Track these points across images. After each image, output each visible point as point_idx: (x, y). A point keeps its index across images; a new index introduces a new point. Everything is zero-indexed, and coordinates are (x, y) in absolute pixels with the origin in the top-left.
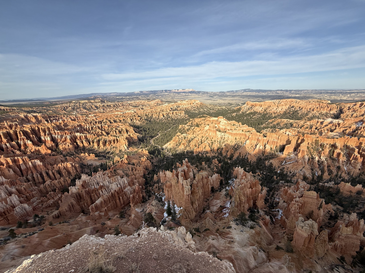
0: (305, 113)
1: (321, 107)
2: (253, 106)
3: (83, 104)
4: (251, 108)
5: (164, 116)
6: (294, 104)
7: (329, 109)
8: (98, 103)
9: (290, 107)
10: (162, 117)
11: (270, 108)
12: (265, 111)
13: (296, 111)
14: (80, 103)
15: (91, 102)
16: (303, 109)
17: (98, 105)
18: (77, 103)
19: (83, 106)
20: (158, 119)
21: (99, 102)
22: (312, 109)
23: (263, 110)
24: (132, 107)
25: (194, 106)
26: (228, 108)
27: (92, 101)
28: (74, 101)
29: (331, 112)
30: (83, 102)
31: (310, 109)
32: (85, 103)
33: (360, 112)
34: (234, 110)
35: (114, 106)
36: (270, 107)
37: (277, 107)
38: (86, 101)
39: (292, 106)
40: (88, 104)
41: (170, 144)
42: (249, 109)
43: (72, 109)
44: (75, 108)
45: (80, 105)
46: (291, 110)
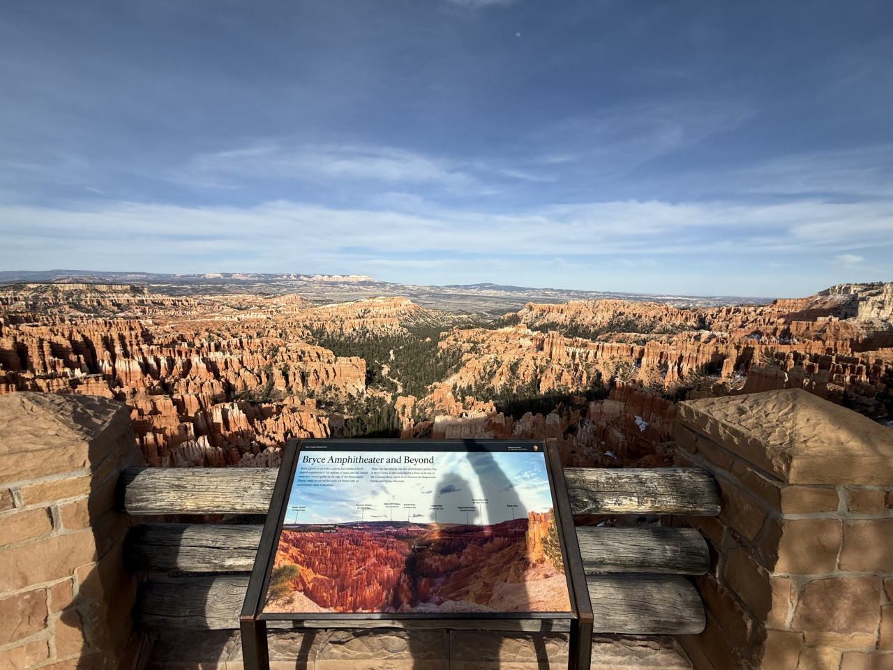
0: (648, 324)
1: (672, 314)
2: (544, 311)
3: (70, 294)
4: (541, 315)
5: (354, 330)
6: (621, 309)
7: (684, 317)
8: (120, 295)
9: (616, 314)
10: (351, 331)
11: (581, 315)
12: (572, 321)
13: (630, 321)
14: (56, 291)
15: (97, 291)
16: (643, 317)
17: (123, 298)
18: (45, 291)
19: (67, 299)
20: (340, 336)
21: (125, 292)
22: (658, 316)
23: (567, 319)
24: (232, 310)
25: (403, 312)
26: (473, 320)
27: (103, 288)
28: (34, 283)
29: (689, 323)
30: (67, 289)
31: (654, 317)
32: (74, 293)
33: (737, 321)
34: (502, 320)
35: (175, 304)
36: (580, 313)
37: (593, 315)
38: (81, 286)
39: (618, 312)
40: (89, 295)
41: (461, 378)
42: (537, 317)
43: (27, 307)
44: (41, 304)
45: (56, 298)
46: (621, 321)
